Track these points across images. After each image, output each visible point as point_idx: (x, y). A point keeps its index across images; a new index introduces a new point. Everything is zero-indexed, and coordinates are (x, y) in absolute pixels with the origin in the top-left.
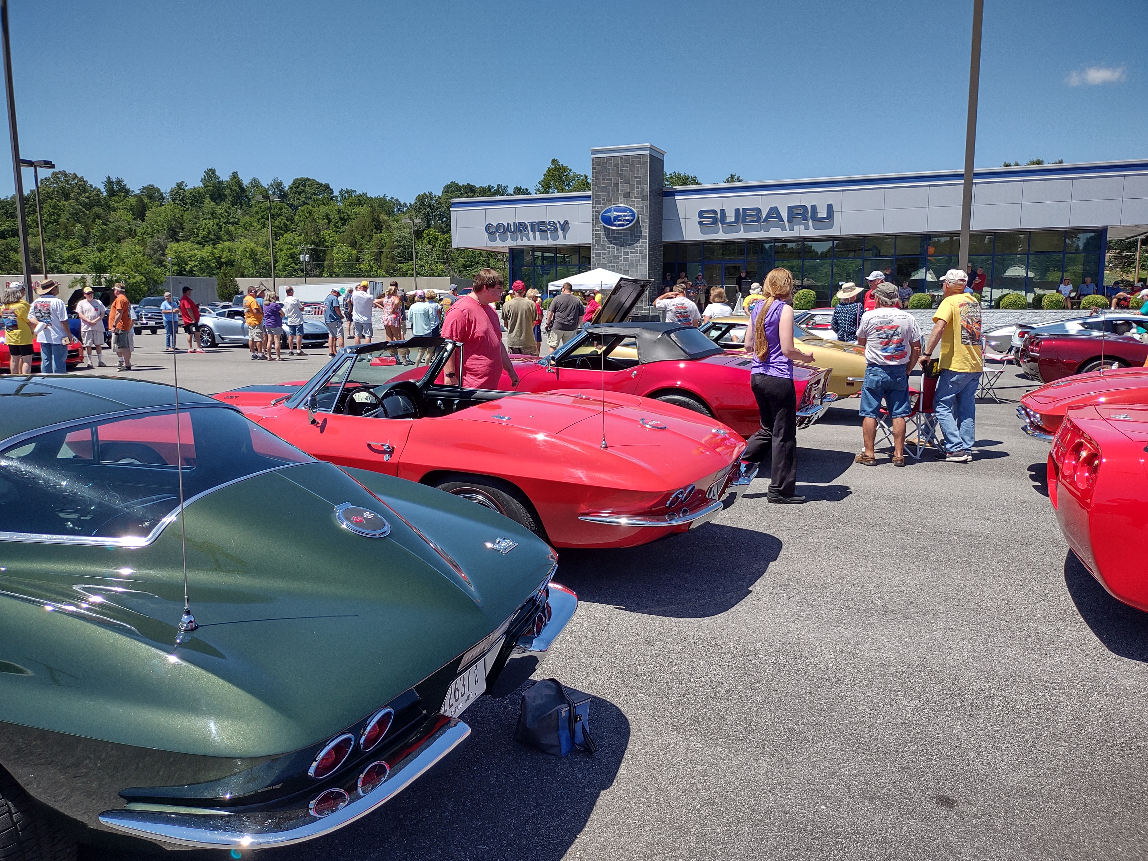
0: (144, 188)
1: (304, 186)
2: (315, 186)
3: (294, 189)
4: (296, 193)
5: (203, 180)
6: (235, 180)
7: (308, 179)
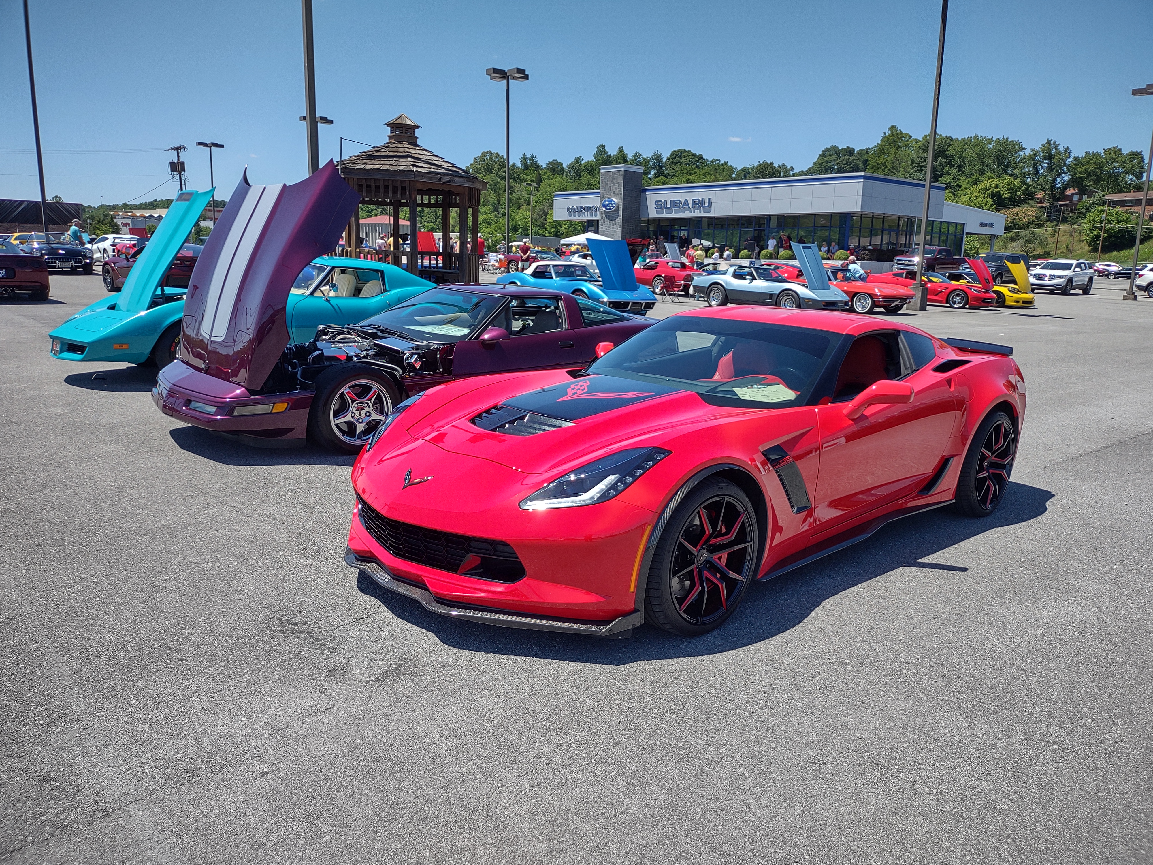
0: (550, 163)
1: (680, 157)
2: (690, 157)
3: (671, 160)
4: (672, 163)
5: (595, 156)
6: (620, 154)
7: (684, 151)
